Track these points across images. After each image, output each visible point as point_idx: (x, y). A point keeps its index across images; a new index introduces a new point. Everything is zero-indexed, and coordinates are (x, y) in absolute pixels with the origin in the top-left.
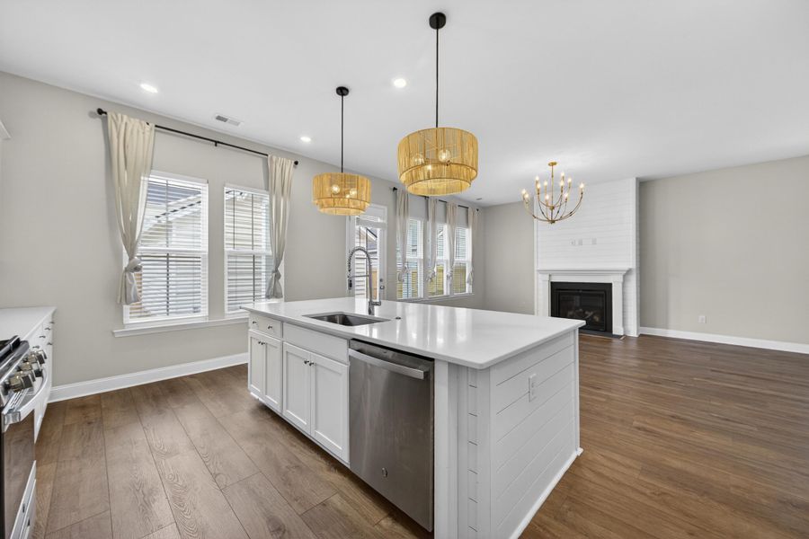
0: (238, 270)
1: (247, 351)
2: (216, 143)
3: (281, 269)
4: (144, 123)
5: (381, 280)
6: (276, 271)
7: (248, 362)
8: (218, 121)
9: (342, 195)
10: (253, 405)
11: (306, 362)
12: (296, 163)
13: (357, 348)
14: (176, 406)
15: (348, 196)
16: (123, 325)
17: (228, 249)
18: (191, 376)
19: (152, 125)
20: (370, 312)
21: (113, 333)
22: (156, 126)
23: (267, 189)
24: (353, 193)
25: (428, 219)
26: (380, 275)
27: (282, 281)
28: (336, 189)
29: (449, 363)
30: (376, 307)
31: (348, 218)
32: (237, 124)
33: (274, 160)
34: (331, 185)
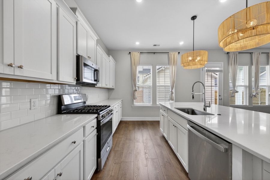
0: (160, 91)
1: (159, 117)
2: (154, 53)
3: (174, 91)
4: (138, 53)
5: (220, 96)
6: (172, 91)
7: (160, 120)
8: (154, 46)
9: (193, 60)
10: (161, 135)
11: (174, 125)
12: (179, 53)
13: (191, 125)
14: (142, 128)
15: (196, 61)
16: (134, 105)
17: (158, 84)
18: (148, 121)
19: (139, 53)
20: (204, 109)
21: (132, 107)
22: (140, 53)
23: (169, 64)
24: (199, 58)
25: (252, 65)
26: (219, 93)
27: (174, 95)
28: (190, 58)
29: (243, 150)
30: (207, 108)
31: (201, 70)
32: (159, 45)
33: (171, 54)
34: (188, 57)
